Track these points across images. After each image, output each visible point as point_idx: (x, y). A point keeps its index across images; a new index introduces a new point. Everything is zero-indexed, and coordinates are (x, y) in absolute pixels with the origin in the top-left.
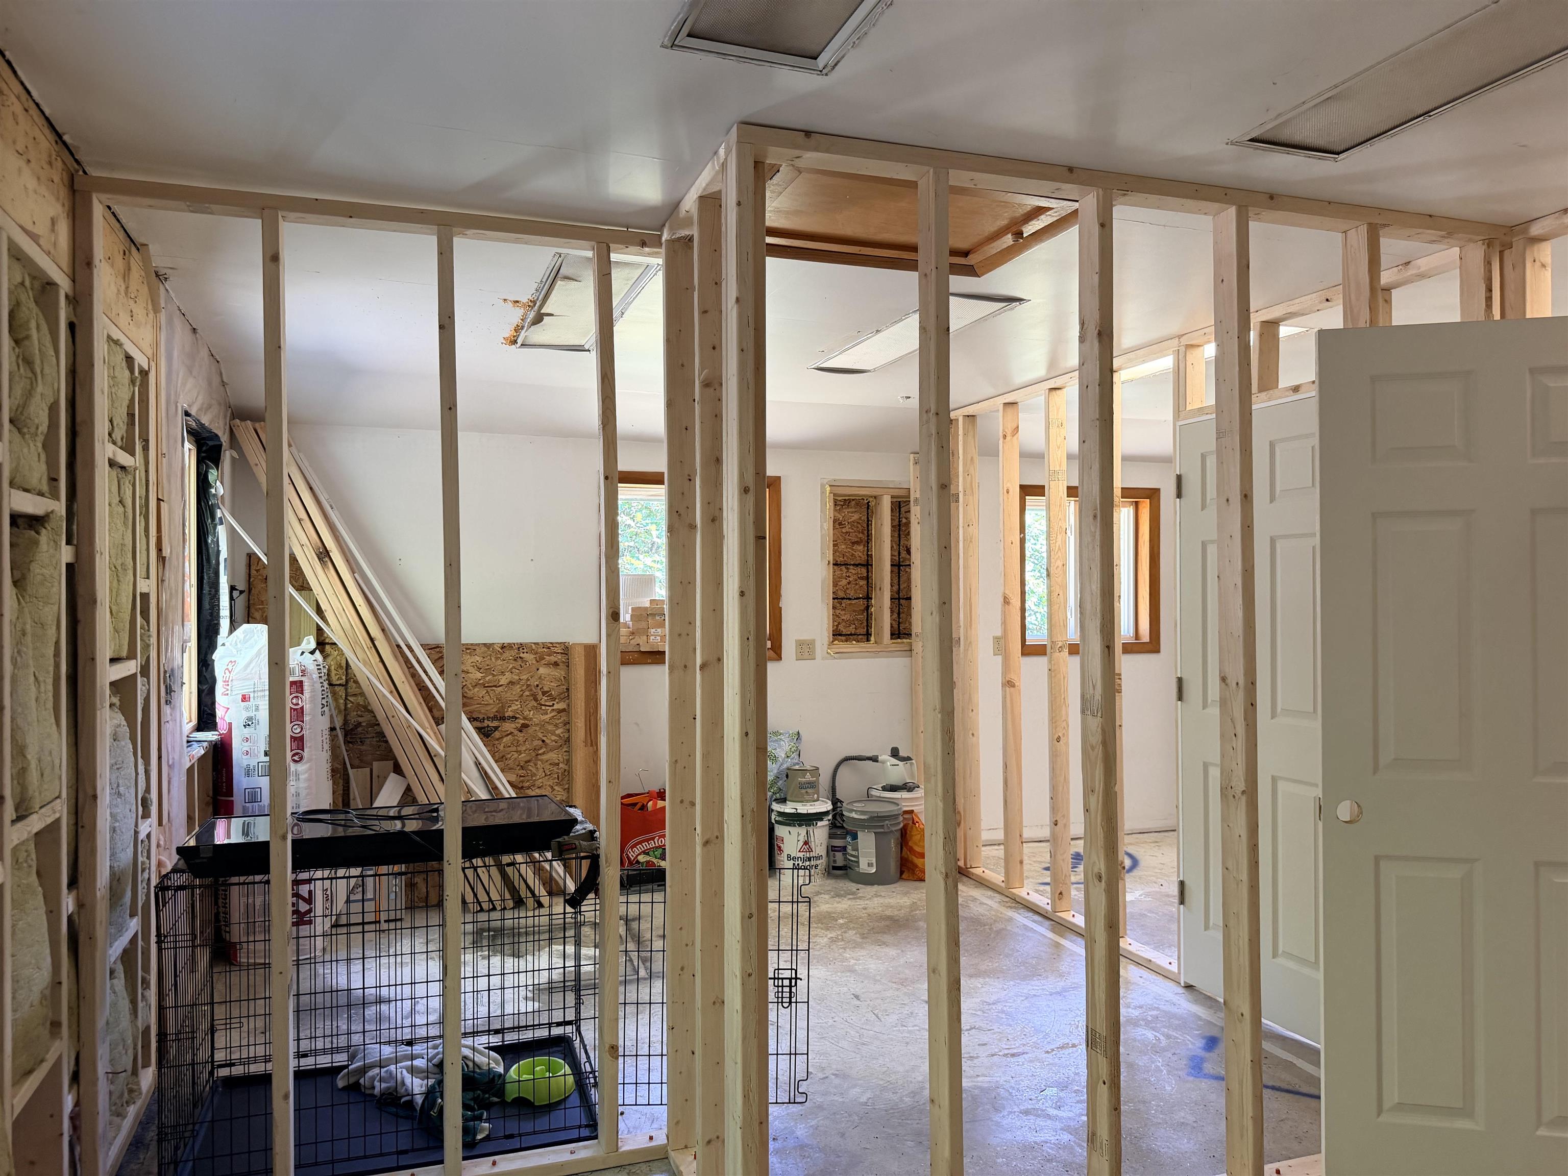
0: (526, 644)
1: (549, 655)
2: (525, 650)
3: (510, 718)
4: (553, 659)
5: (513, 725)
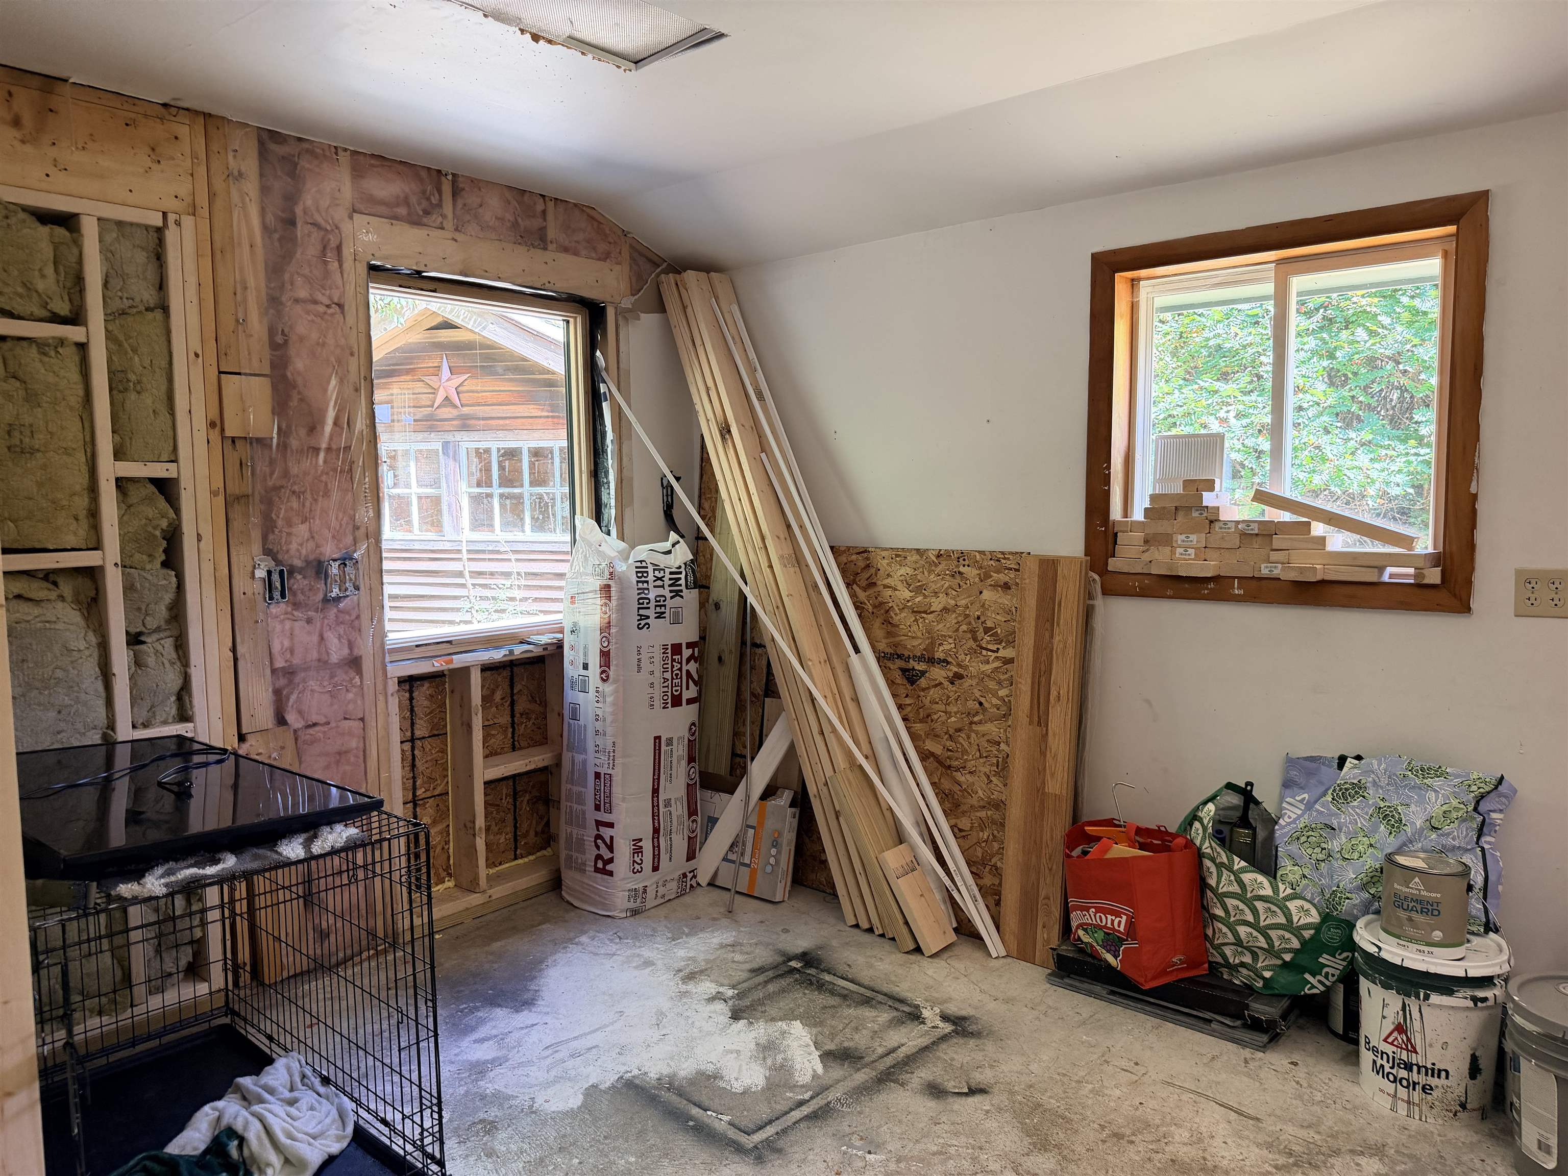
0: (969, 553)
1: (998, 572)
2: (966, 563)
3: (940, 661)
4: (1002, 578)
5: (943, 673)
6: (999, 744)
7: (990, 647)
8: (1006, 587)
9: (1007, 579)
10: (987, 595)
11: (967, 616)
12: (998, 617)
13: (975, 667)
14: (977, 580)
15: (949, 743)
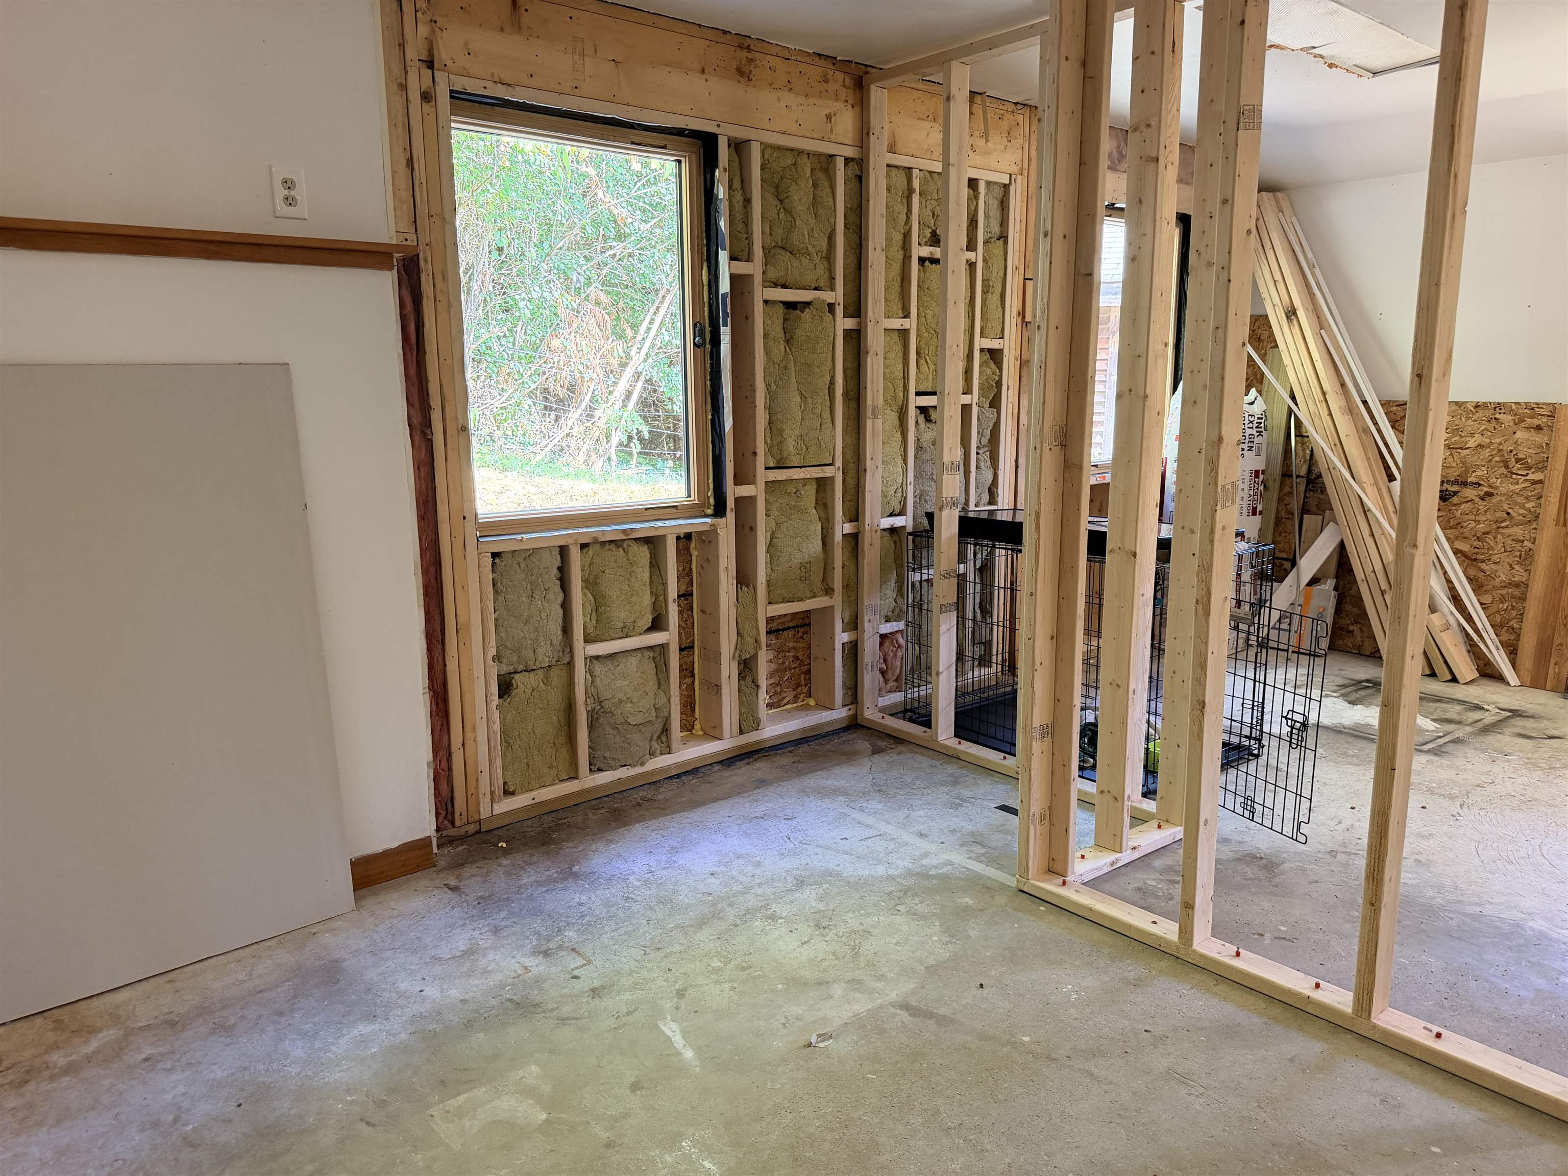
0: (1505, 404)
1: (1532, 417)
2: (1502, 411)
3: (1472, 484)
4: (1536, 422)
5: (1475, 492)
6: (1523, 541)
7: (1520, 472)
8: (1539, 428)
9: (1540, 422)
10: (1519, 434)
11: (1500, 450)
12: (1530, 451)
13: (1505, 487)
14: (1512, 424)
15: (1476, 543)
